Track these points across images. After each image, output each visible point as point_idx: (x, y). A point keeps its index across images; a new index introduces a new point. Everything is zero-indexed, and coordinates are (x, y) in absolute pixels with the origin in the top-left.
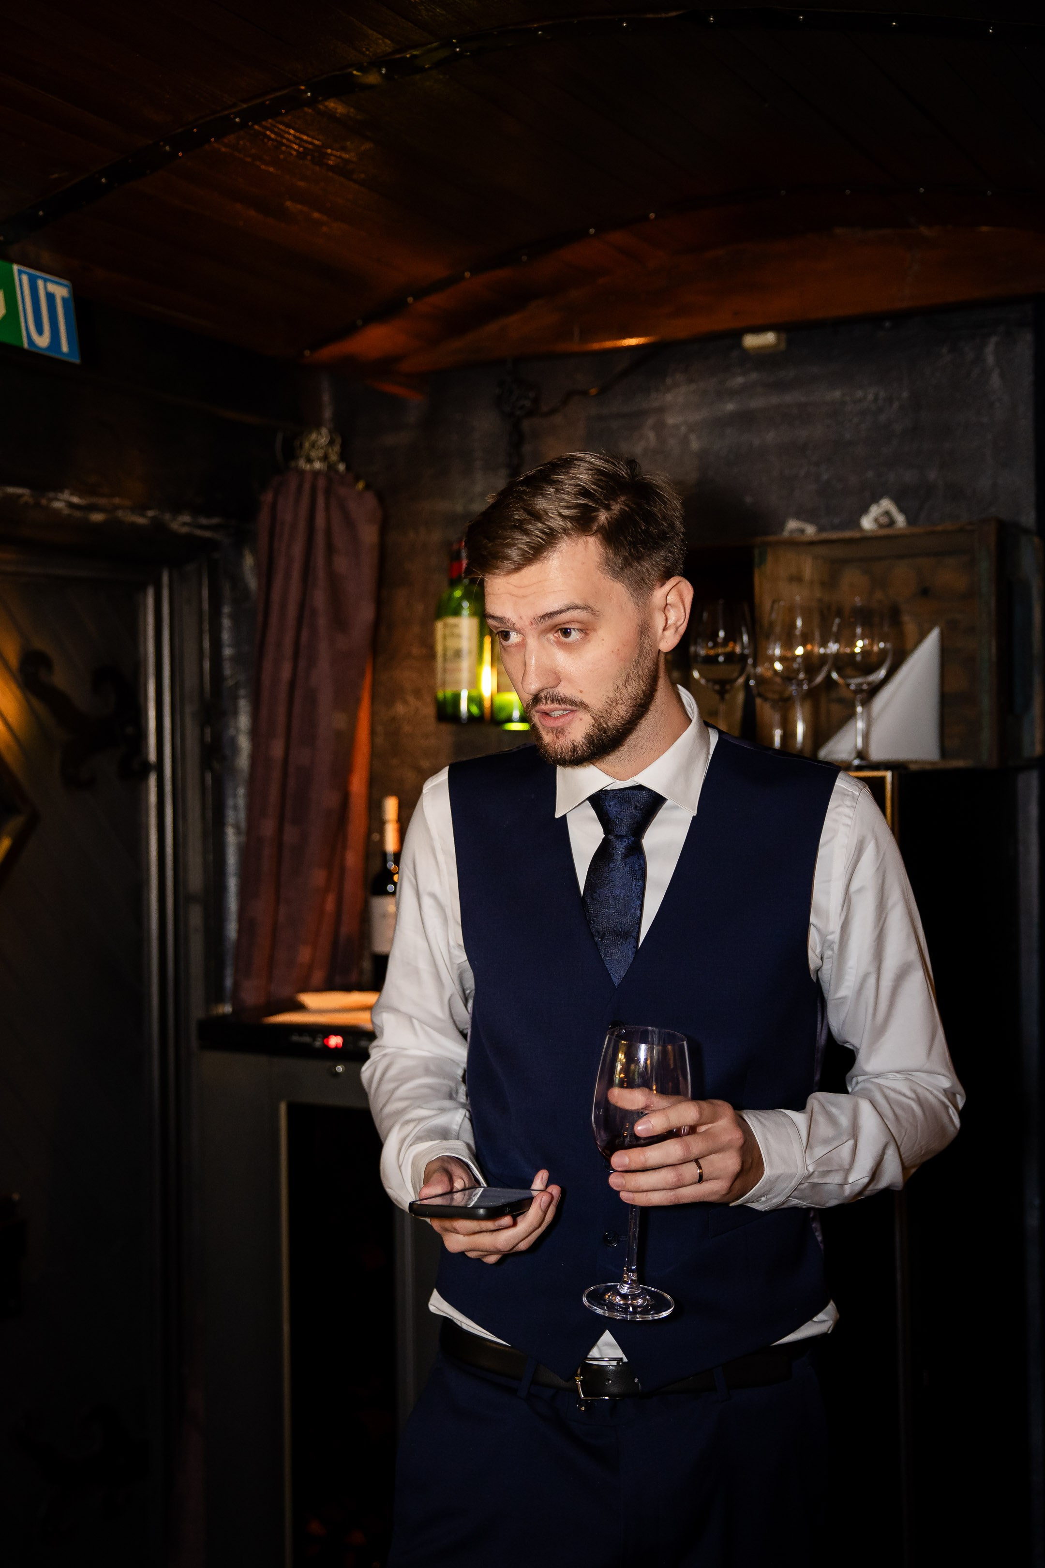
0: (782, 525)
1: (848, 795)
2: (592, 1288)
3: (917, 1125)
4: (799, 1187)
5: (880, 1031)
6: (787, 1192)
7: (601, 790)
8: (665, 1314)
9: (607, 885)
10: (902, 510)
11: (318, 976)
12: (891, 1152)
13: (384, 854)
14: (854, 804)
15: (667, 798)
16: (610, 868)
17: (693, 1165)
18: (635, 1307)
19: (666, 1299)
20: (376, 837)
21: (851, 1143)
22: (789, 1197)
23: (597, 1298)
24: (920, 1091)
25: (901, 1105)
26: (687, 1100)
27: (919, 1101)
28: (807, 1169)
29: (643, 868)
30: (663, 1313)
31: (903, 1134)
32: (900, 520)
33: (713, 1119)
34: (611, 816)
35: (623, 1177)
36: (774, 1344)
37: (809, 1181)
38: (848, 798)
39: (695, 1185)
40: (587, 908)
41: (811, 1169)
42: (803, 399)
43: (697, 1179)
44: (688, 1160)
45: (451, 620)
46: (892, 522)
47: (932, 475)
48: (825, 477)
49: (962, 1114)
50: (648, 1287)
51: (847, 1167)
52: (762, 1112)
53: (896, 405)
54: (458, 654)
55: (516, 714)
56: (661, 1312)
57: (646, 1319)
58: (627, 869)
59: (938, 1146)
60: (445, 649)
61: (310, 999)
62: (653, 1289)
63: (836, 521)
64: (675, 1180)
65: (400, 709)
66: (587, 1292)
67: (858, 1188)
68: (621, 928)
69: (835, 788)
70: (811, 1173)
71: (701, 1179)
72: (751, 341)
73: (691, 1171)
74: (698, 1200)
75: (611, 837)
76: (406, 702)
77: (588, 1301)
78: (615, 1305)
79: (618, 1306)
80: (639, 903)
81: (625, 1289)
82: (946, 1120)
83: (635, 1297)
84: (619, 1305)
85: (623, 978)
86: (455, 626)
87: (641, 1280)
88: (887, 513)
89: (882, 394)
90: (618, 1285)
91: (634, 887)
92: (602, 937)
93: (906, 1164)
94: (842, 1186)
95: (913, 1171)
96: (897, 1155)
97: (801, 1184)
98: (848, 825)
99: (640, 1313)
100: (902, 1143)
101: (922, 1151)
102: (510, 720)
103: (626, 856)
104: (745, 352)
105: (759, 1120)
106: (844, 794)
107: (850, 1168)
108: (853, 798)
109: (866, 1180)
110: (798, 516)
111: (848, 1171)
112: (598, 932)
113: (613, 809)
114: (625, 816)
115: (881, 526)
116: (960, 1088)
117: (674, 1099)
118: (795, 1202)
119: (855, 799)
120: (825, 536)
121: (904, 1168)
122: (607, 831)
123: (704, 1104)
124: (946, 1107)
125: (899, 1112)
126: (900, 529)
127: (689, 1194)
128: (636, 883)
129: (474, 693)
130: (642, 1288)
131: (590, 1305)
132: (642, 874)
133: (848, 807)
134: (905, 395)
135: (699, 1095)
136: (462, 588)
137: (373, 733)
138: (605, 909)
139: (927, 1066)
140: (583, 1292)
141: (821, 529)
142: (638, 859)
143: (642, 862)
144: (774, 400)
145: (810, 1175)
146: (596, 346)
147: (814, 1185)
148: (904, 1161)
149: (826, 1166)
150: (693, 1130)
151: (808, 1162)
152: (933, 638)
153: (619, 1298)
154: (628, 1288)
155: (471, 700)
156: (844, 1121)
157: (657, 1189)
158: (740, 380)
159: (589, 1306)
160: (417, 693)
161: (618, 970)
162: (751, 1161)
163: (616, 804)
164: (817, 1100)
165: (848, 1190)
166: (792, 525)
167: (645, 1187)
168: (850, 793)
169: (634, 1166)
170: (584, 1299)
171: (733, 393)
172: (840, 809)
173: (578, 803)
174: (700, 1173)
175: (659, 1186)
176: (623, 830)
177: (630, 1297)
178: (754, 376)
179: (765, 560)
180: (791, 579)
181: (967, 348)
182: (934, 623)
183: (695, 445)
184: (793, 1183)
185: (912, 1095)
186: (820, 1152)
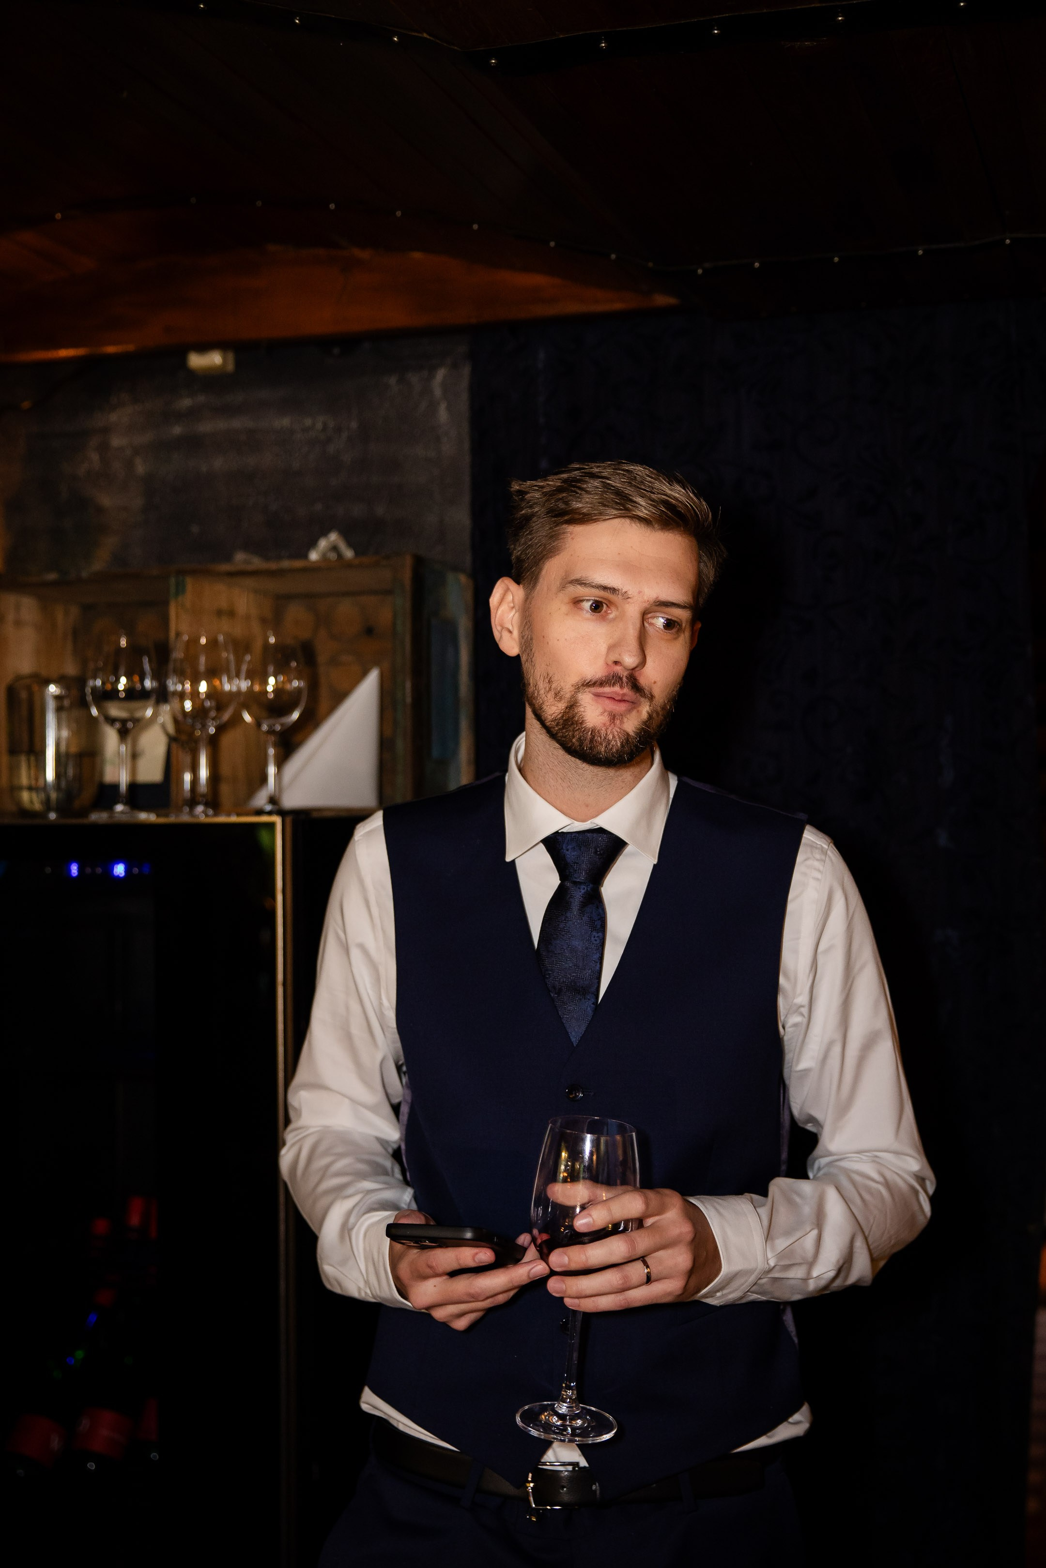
0: (227, 554)
1: (816, 848)
2: (526, 1407)
3: (886, 1212)
4: (758, 1282)
5: (844, 1108)
6: (745, 1288)
7: (557, 832)
8: (606, 1437)
9: (563, 936)
10: (350, 544)
12: (859, 1243)
14: (823, 857)
15: (628, 843)
16: (567, 917)
17: (639, 1265)
18: (573, 1429)
19: (608, 1419)
21: (815, 1232)
22: (748, 1291)
23: (531, 1418)
24: (889, 1175)
25: (869, 1190)
26: (635, 1189)
27: (887, 1184)
28: (767, 1262)
29: (602, 918)
30: (605, 1436)
31: (872, 1221)
32: (349, 554)
33: (661, 1211)
34: (569, 860)
35: (563, 1281)
36: (736, 1451)
37: (770, 1276)
38: (817, 851)
39: (644, 1286)
40: (542, 961)
41: (772, 1263)
42: (252, 425)
43: (645, 1280)
44: (634, 1258)
46: (340, 557)
47: (380, 510)
48: (274, 507)
49: (933, 1200)
50: (588, 1407)
51: (810, 1260)
52: (718, 1199)
53: (345, 435)
56: (602, 1435)
57: (584, 1443)
58: (585, 918)
59: (909, 1236)
62: (593, 1409)
63: (285, 551)
64: (620, 1282)
66: (521, 1411)
67: (822, 1283)
68: (579, 982)
69: (803, 841)
70: (771, 1268)
71: (649, 1280)
72: (196, 361)
73: (637, 1271)
74: (650, 1302)
75: (568, 884)
77: (522, 1421)
78: (552, 1426)
79: (555, 1427)
80: (598, 955)
81: (563, 1409)
82: (916, 1208)
83: (574, 1417)
84: (557, 1426)
85: (581, 1038)
87: (581, 1398)
88: (334, 548)
89: (331, 423)
90: (555, 1404)
91: (593, 939)
92: (559, 992)
93: (875, 1256)
94: (805, 1280)
95: (882, 1264)
96: (865, 1246)
97: (760, 1279)
98: (818, 879)
99: (578, 1436)
100: (870, 1232)
101: (891, 1241)
103: (584, 905)
104: (193, 371)
105: (716, 1209)
106: (812, 846)
107: (814, 1260)
108: (822, 851)
109: (832, 1274)
111: (811, 1264)
112: (554, 987)
113: (570, 854)
114: (584, 862)
115: (329, 561)
116: (929, 1174)
117: (620, 1189)
118: (754, 1297)
119: (825, 853)
121: (873, 1260)
122: (563, 877)
123: (651, 1194)
124: (916, 1192)
125: (867, 1197)
127: (640, 1295)
128: (594, 933)
130: (582, 1407)
131: (525, 1426)
132: (602, 924)
133: (817, 860)
134: (354, 425)
135: (648, 1184)
138: (561, 962)
139: (896, 1146)
140: (517, 1412)
141: (267, 559)
142: (597, 908)
143: (600, 911)
144: (221, 425)
145: (771, 1270)
147: (775, 1279)
148: (873, 1251)
149: (788, 1259)
150: (639, 1223)
151: (770, 1255)
152: (373, 677)
153: (556, 1419)
154: (567, 1407)
156: (807, 1210)
157: (601, 1292)
158: (187, 402)
159: (523, 1427)
161: (576, 1031)
162: (705, 1254)
163: (574, 848)
164: (779, 1185)
165: (812, 1286)
167: (588, 1292)
168: (818, 846)
169: (574, 1266)
170: (518, 1419)
171: (180, 416)
172: (809, 862)
173: (529, 848)
174: (648, 1272)
175: (604, 1290)
176: (582, 877)
177: (568, 1417)
178: (201, 399)
179: (184, 591)
180: (219, 613)
181: (414, 379)
182: (376, 663)
183: (140, 468)
184: (752, 1279)
185: (880, 1179)
186: (782, 1244)
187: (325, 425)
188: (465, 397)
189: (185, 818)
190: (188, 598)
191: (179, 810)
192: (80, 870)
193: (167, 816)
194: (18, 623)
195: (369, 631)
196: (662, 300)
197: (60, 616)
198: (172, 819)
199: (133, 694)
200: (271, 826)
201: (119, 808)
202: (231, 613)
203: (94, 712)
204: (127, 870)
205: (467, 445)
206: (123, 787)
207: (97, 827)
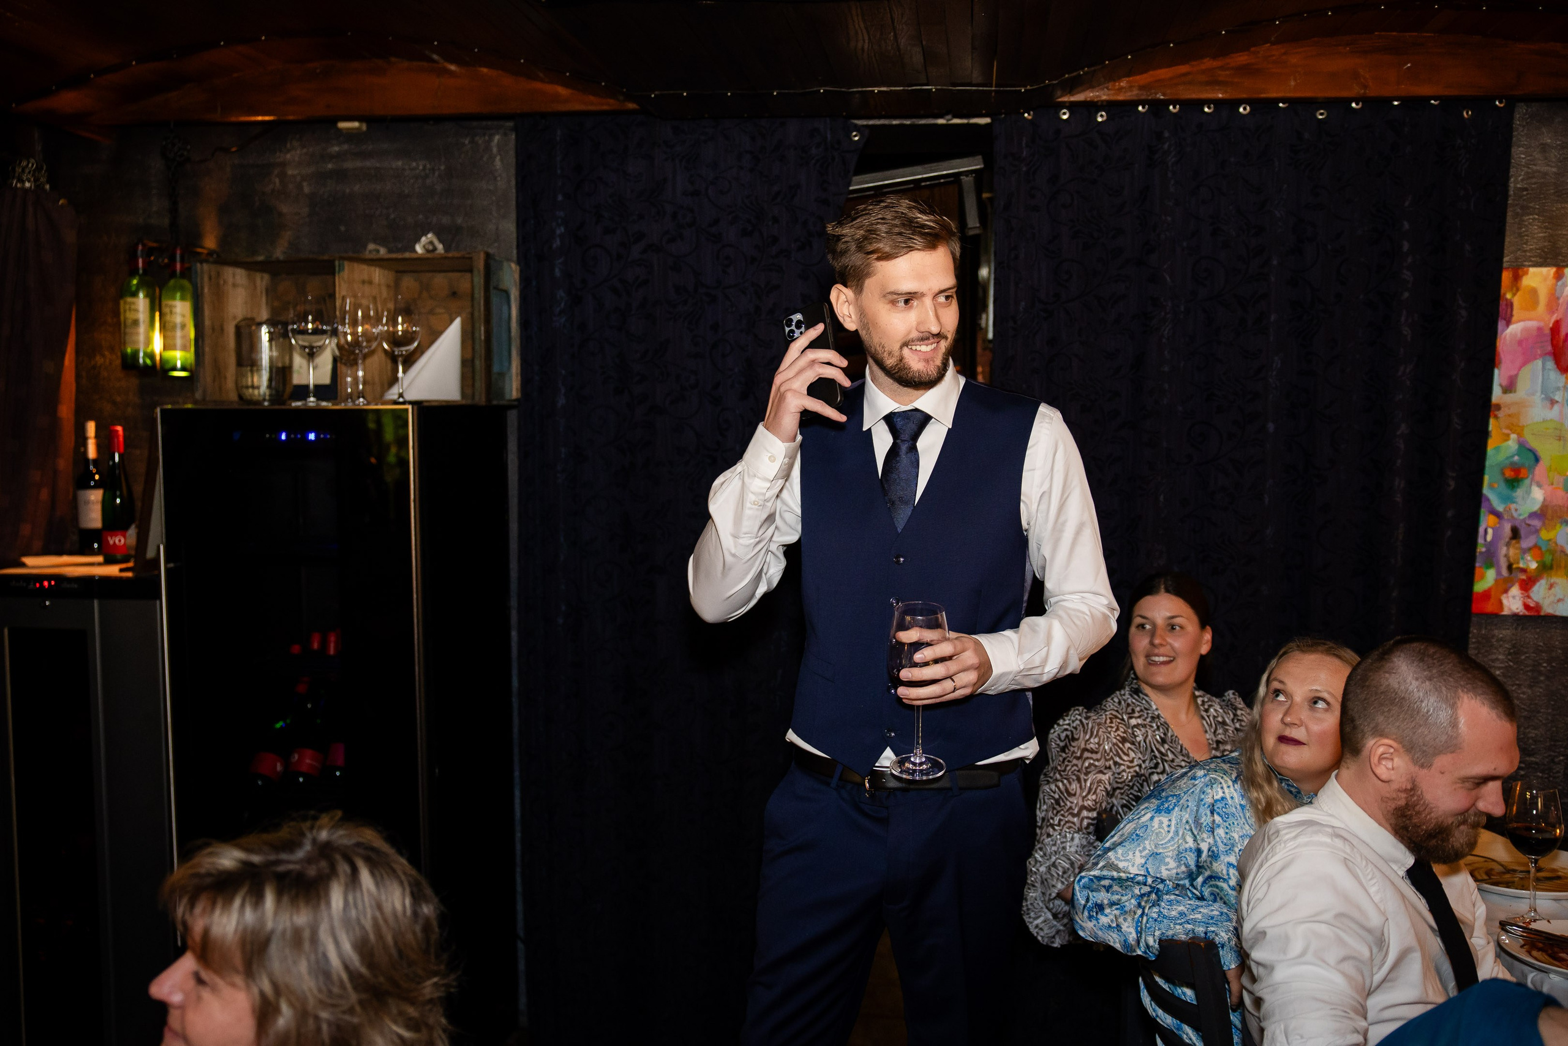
0: (365, 247)
1: (1047, 414)
4: (1014, 679)
6: (1008, 682)
7: (890, 413)
10: (441, 241)
11: (37, 544)
12: (1073, 650)
13: (87, 460)
14: (1051, 419)
15: (933, 417)
17: (950, 681)
18: (922, 771)
20: (82, 449)
21: (1046, 648)
22: (1008, 685)
27: (1090, 615)
28: (1019, 667)
29: (917, 460)
32: (440, 247)
33: (963, 651)
35: (908, 689)
37: (1022, 674)
38: (1046, 418)
39: (951, 693)
40: (884, 486)
41: (1022, 667)
42: (378, 165)
43: (952, 688)
45: (129, 299)
46: (435, 249)
47: (459, 221)
48: (392, 216)
51: (1044, 663)
53: (437, 173)
54: (136, 323)
55: (179, 365)
60: (125, 319)
61: (29, 561)
63: (400, 246)
64: (940, 691)
65: (99, 360)
67: (1052, 675)
69: (1038, 411)
71: (955, 688)
72: (342, 125)
74: (952, 699)
76: (103, 356)
78: (910, 770)
81: (916, 760)
82: (1109, 628)
83: (922, 764)
84: (912, 770)
85: (904, 526)
86: (134, 303)
88: (431, 243)
89: (428, 166)
93: (1083, 657)
94: (1042, 675)
95: (1086, 661)
96: (1076, 652)
97: (1016, 676)
98: (1047, 433)
100: (1080, 643)
101: (1093, 647)
102: (174, 369)
104: (340, 130)
105: (989, 640)
106: (1044, 415)
107: (1046, 664)
108: (1051, 416)
109: (1055, 671)
110: (375, 241)
111: (1044, 666)
115: (428, 251)
116: (1116, 604)
118: (1014, 686)
120: (394, 256)
121: (1081, 660)
124: (1109, 617)
126: (440, 254)
127: (948, 697)
129: (149, 350)
133: (1047, 421)
134: (442, 168)
136: (137, 277)
137: (78, 376)
139: (1093, 590)
141: (390, 251)
144: (359, 164)
145: (1022, 671)
146: (233, 119)
147: (1025, 676)
148: (1080, 655)
152: (457, 323)
153: (912, 766)
154: (918, 758)
155: (146, 355)
156: (1042, 635)
158: (336, 149)
160: (112, 349)
162: (985, 668)
164: (1028, 622)
165: (1045, 677)
166: (371, 246)
171: (332, 157)
172: (1042, 425)
173: (877, 421)
174: (954, 684)
177: (918, 764)
178: (346, 147)
179: (343, 269)
180: (363, 282)
181: (480, 140)
182: (458, 314)
183: (307, 189)
184: (1011, 677)
185: (1088, 613)
186: (1027, 656)
187: (425, 167)
188: (512, 153)
189: (350, 405)
190: (346, 273)
191: (346, 401)
192: (286, 436)
193: (337, 405)
194: (234, 285)
195: (454, 294)
196: (631, 106)
197: (258, 282)
198: (342, 406)
199: (316, 332)
200: (407, 410)
201: (312, 399)
202: (370, 283)
203: (293, 341)
204: (316, 437)
205: (513, 183)
206: (311, 386)
207: (297, 410)
